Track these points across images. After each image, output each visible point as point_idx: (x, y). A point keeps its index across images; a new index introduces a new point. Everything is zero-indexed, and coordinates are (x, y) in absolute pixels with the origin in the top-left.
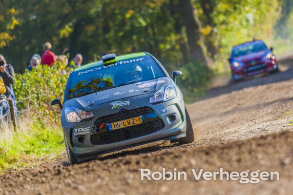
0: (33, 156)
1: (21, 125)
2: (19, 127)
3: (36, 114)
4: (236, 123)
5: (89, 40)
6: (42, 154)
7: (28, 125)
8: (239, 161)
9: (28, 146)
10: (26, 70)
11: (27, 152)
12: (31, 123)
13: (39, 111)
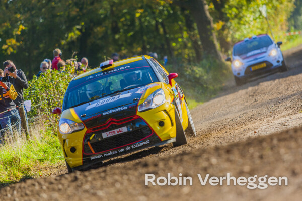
0: (47, 163)
1: (33, 133)
2: (31, 135)
3: (48, 121)
4: (255, 119)
5: (98, 42)
6: (56, 161)
7: (40, 132)
8: (261, 157)
9: (41, 154)
10: (34, 76)
11: (41, 160)
12: (43, 130)
13: (50, 117)
